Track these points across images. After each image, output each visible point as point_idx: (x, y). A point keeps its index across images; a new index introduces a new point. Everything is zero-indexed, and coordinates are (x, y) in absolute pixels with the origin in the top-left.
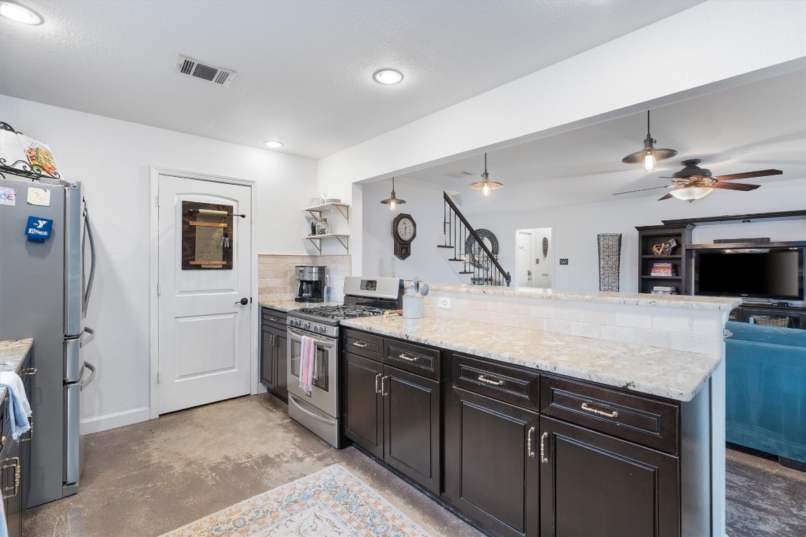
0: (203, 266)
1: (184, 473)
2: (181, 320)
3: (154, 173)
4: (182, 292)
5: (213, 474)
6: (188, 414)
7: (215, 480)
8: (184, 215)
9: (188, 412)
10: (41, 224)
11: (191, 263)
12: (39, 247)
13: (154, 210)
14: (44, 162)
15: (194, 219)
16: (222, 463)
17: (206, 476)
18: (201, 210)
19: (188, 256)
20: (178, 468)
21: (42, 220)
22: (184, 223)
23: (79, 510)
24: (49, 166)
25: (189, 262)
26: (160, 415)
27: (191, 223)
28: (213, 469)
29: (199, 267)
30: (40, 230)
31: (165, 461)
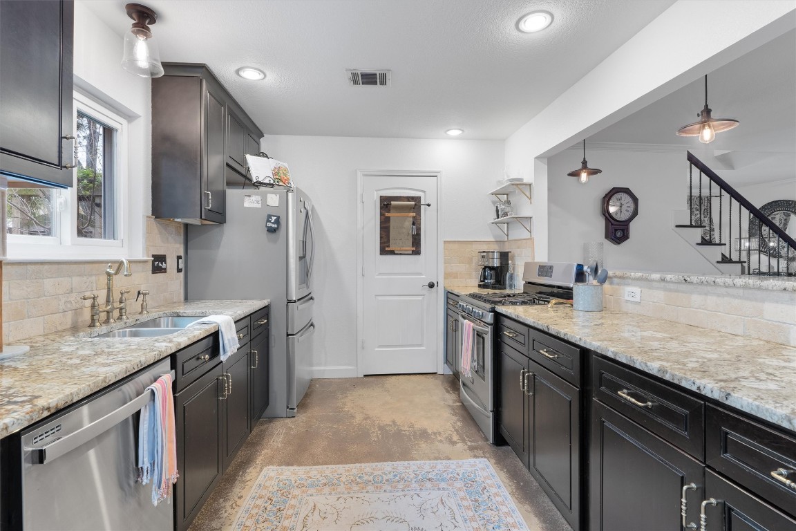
0: (396, 252)
1: (360, 425)
2: (380, 298)
3: (359, 174)
4: (380, 274)
5: (379, 432)
6: (384, 379)
7: (378, 437)
8: (381, 208)
9: (385, 377)
10: (274, 219)
11: (387, 249)
12: (273, 235)
13: (360, 205)
14: (282, 175)
15: (389, 212)
16: (389, 425)
17: (374, 432)
18: (392, 203)
19: (385, 243)
20: (358, 419)
21: (274, 216)
22: (382, 214)
23: (290, 428)
24: (285, 178)
25: (385, 249)
26: (365, 376)
27: (387, 214)
28: (381, 428)
29: (392, 253)
30: (273, 223)
31: (352, 411)
